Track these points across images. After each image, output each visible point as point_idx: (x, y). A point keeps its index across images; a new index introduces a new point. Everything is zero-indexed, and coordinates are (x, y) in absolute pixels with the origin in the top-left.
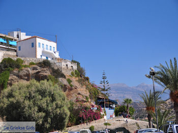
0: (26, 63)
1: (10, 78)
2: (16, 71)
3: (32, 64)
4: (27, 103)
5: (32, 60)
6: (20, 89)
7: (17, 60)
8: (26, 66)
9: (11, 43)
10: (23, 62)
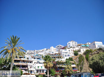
0: (93, 50)
1: (89, 56)
2: (90, 53)
3: (95, 50)
4: (100, 61)
5: (95, 49)
6: (96, 57)
7: (90, 50)
8: (93, 51)
9: (87, 46)
10: (92, 50)
